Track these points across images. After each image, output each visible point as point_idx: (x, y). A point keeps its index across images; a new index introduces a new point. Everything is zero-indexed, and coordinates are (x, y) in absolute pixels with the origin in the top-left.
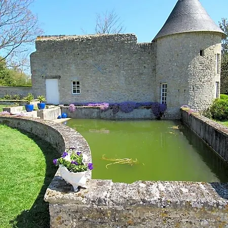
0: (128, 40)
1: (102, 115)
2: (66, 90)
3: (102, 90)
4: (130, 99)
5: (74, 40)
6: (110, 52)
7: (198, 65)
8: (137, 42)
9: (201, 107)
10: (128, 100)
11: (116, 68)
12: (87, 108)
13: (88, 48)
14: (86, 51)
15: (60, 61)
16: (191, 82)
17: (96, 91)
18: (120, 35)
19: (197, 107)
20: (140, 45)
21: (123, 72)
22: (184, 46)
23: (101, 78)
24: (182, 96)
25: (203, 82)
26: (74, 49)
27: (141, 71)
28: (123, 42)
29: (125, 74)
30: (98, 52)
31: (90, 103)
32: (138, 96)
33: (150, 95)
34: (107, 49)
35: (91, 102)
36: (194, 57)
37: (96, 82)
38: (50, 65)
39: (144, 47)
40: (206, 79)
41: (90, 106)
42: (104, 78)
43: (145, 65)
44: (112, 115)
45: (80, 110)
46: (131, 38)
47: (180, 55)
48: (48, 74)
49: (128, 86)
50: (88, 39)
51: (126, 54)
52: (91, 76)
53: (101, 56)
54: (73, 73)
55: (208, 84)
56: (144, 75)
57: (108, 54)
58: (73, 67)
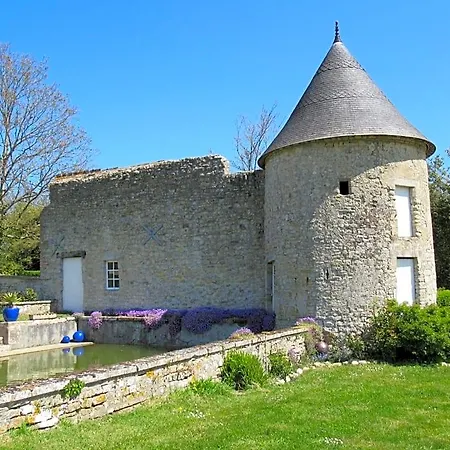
0: (206, 171)
1: (151, 337)
2: (94, 281)
3: (158, 279)
4: (212, 302)
5: (109, 177)
6: (172, 198)
7: (335, 216)
8: (226, 173)
9: (352, 324)
10: (209, 303)
11: (183, 230)
12: (123, 320)
13: (132, 191)
14: (130, 198)
15: (85, 222)
16: (321, 259)
17: (147, 283)
18: (191, 161)
19: (340, 323)
20: (231, 177)
21: (198, 238)
22: (301, 174)
23: (156, 254)
24: (301, 293)
25: (353, 259)
26: (109, 195)
27: (233, 235)
28: (196, 174)
29: (201, 243)
30: (151, 199)
31: (132, 310)
32: (230, 293)
33: (255, 292)
34: (167, 192)
35: (137, 306)
36: (323, 198)
37: (148, 263)
38: (70, 230)
39: (238, 181)
40: (360, 250)
41: (131, 315)
42: (163, 255)
43: (241, 222)
44: (169, 337)
45: (110, 325)
46: (213, 164)
47: (295, 195)
48: (66, 248)
49: (209, 270)
50: (133, 175)
51: (204, 199)
52: (139, 251)
53: (156, 207)
54: (108, 243)
55: (367, 264)
56: (242, 245)
57: (169, 202)
58: (107, 233)
